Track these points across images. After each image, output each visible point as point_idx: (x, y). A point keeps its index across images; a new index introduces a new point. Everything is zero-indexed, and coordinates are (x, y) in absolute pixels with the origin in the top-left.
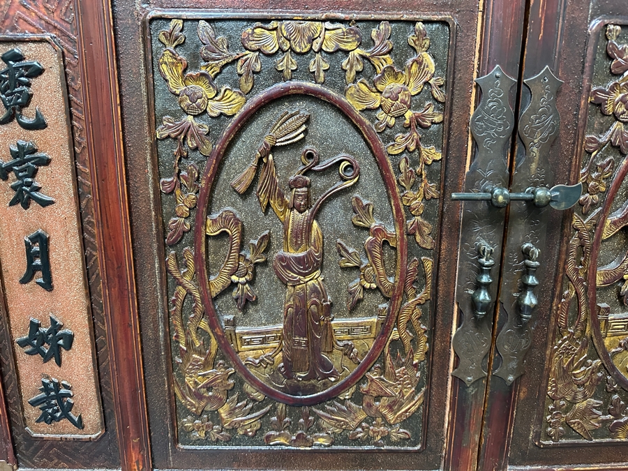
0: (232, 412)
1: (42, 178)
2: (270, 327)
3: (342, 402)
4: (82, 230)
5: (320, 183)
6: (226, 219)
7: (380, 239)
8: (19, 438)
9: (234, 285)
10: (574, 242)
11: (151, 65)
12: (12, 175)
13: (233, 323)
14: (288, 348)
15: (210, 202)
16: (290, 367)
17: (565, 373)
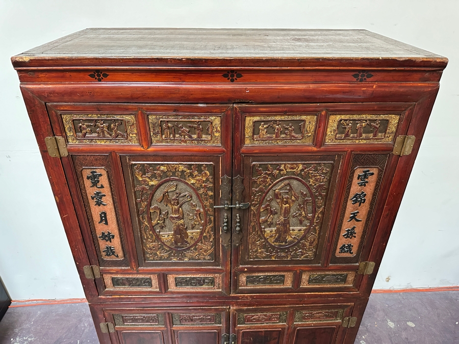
0: (160, 253)
1: (103, 199)
2: (170, 233)
3: (191, 250)
4: (115, 211)
5: (181, 199)
6: (155, 208)
7: (198, 213)
8: (100, 260)
9: (158, 223)
10: (252, 212)
11: (133, 175)
12: (95, 199)
13: (160, 232)
14: (175, 238)
15: (151, 203)
16: (176, 242)
17: (254, 243)
